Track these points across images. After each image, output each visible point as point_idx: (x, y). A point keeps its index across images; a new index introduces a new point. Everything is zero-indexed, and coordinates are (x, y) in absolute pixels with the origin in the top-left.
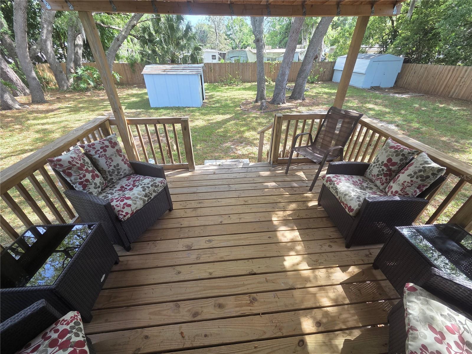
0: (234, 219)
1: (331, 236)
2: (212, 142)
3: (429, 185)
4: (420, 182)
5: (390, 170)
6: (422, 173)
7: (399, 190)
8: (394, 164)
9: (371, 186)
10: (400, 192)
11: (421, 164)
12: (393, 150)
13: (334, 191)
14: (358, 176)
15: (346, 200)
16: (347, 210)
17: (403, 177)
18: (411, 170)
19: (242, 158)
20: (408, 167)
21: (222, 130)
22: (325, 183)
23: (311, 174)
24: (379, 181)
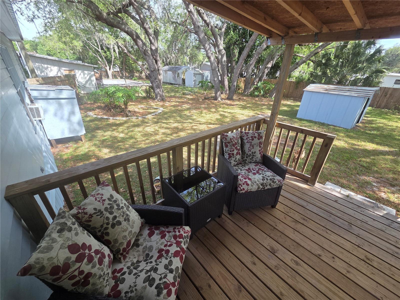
2: (346, 168)
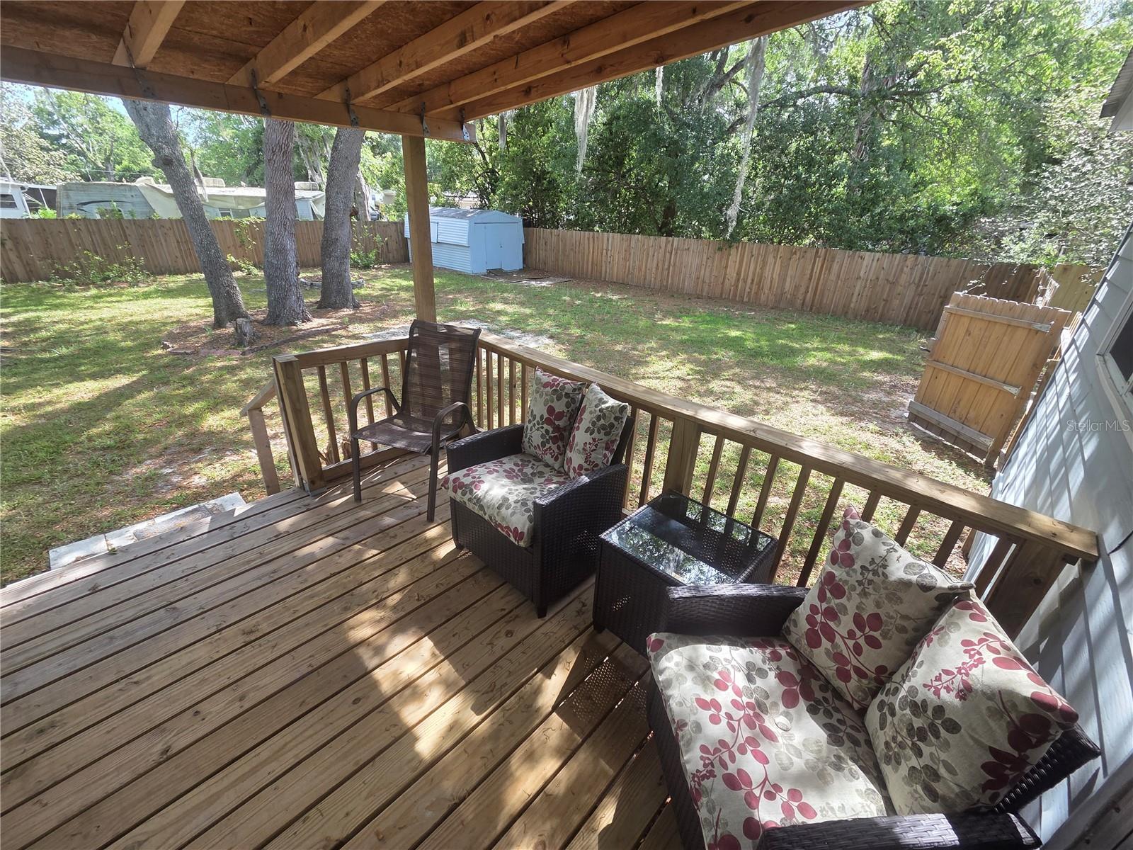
0: (218, 710)
1: (504, 610)
3: (618, 438)
4: (605, 438)
5: (557, 429)
6: (602, 422)
7: (582, 462)
8: (560, 416)
9: (539, 469)
10: (585, 466)
11: (596, 406)
12: (549, 389)
13: (477, 508)
14: (513, 457)
15: (503, 518)
16: (512, 539)
17: (581, 437)
18: (586, 419)
19: (214, 497)
20: (581, 415)
21: (107, 427)
22: (453, 495)
23: (421, 479)
24: (549, 455)
